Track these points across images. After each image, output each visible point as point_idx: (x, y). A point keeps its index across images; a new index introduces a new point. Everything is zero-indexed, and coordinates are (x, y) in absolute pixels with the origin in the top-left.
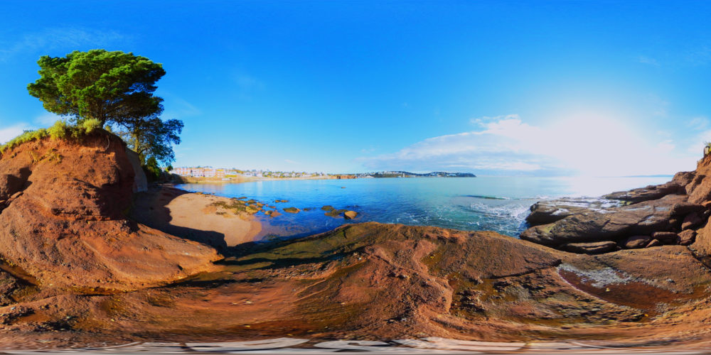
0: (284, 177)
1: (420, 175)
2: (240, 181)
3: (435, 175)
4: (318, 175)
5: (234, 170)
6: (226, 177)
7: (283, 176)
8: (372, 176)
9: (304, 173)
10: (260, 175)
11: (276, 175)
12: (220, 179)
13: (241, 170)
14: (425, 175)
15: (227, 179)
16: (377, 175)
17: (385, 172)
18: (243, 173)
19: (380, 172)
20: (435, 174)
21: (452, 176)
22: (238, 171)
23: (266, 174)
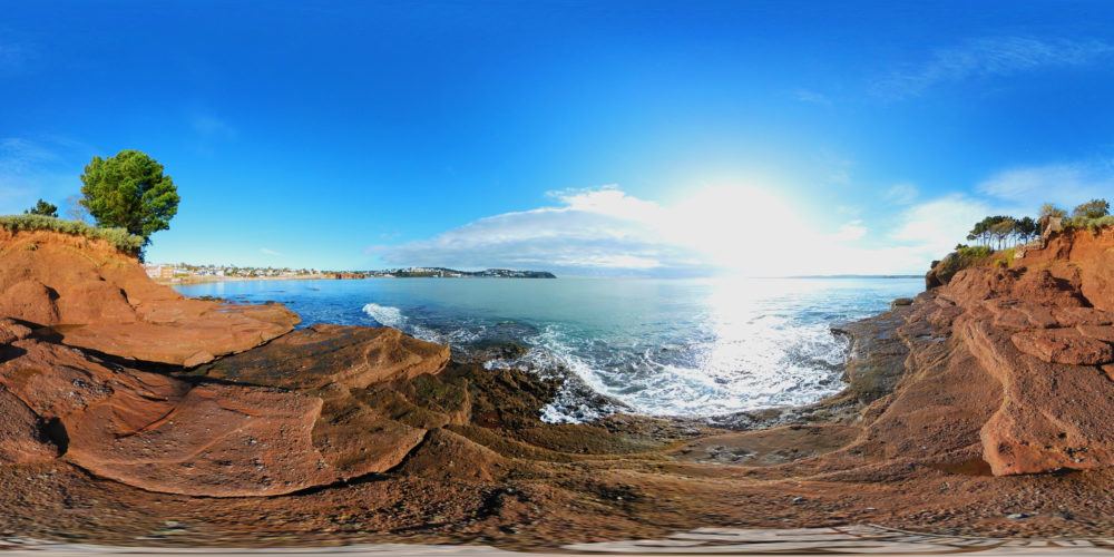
0: (256, 275)
1: (469, 274)
2: (193, 282)
3: (492, 275)
4: (306, 272)
5: (183, 265)
6: (176, 276)
7: (254, 275)
8: (393, 274)
9: (285, 270)
10: (221, 273)
11: (244, 273)
12: (169, 280)
13: (193, 265)
14: (476, 274)
15: (178, 280)
16: (400, 274)
17: (414, 268)
18: (196, 269)
19: (405, 268)
20: (492, 273)
21: (517, 276)
22: (189, 268)
23: (230, 271)
